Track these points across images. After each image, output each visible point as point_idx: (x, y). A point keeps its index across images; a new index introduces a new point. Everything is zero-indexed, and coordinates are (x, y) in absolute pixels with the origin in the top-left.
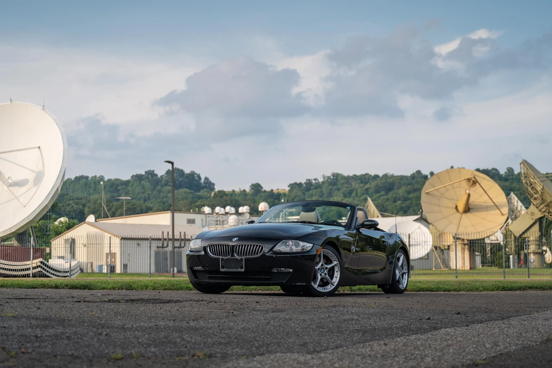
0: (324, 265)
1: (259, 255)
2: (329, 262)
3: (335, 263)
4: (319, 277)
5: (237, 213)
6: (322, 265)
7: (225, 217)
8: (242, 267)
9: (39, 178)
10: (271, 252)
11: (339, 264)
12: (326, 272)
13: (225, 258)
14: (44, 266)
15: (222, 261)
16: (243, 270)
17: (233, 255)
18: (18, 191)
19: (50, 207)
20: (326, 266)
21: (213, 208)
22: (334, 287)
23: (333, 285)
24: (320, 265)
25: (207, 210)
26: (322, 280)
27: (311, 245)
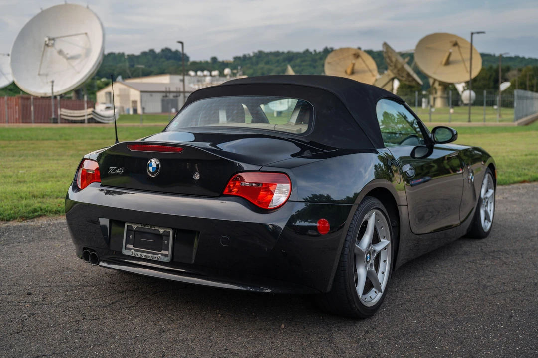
5: (211, 75)
7: (203, 78)
9: (88, 53)
14: (94, 114)
18: (75, 63)
19: (95, 72)
21: (196, 71)
25: (192, 73)
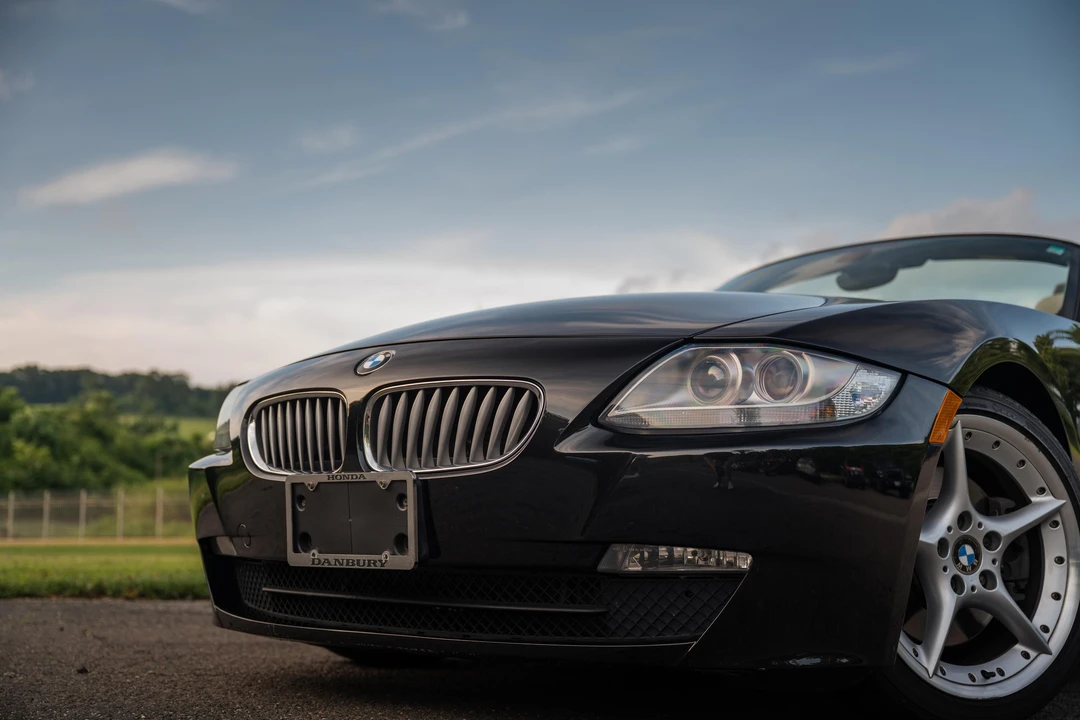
0: (978, 517)
1: (512, 452)
2: (1004, 502)
3: (1045, 504)
4: (948, 601)
6: (963, 519)
8: (401, 543)
10: (590, 430)
11: (1070, 511)
12: (989, 561)
13: (312, 479)
15: (297, 499)
16: (407, 561)
17: (354, 462)
20: (990, 525)
22: (1042, 662)
23: (1042, 649)
24: (949, 516)
26: (964, 615)
27: (885, 382)
